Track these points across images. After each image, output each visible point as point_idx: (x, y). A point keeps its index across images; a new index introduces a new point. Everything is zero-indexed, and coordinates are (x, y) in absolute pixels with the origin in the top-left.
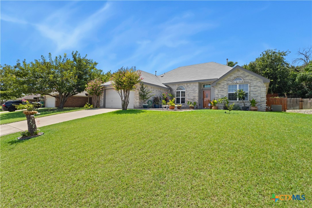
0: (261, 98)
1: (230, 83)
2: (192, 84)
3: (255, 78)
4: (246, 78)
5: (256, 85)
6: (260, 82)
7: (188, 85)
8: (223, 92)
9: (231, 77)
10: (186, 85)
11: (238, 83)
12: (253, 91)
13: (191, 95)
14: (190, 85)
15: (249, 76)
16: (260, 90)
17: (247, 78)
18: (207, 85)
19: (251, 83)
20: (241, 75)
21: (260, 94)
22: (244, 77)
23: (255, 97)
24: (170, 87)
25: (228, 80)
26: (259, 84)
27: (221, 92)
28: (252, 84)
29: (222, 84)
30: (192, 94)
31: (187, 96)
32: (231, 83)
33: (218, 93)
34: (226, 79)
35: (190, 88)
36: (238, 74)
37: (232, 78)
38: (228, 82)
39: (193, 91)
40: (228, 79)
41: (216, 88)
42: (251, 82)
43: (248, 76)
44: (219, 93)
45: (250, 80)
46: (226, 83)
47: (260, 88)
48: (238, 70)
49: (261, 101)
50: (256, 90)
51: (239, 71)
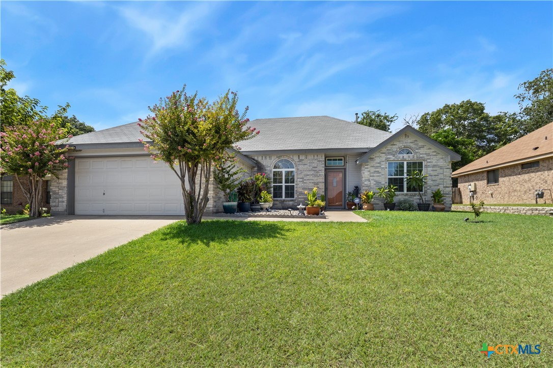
0: (444, 187)
1: (392, 158)
2: (310, 157)
3: (435, 152)
4: (419, 151)
5: (436, 164)
6: (442, 158)
7: (302, 157)
8: (378, 175)
9: (394, 146)
10: (296, 158)
11: (407, 159)
12: (432, 174)
13: (308, 180)
14: (306, 158)
15: (425, 147)
16: (443, 173)
17: (421, 151)
18: (336, 160)
19: (428, 161)
20: (412, 144)
21: (442, 180)
22: (417, 149)
23: (435, 186)
24: (256, 161)
25: (389, 153)
26: (441, 163)
27: (375, 175)
28: (430, 162)
29: (378, 160)
30: (311, 177)
31: (300, 181)
32: (394, 158)
33: (370, 176)
34: (384, 150)
35: (305, 165)
36: (406, 141)
37: (395, 148)
38: (388, 156)
39: (313, 172)
40: (388, 150)
41: (366, 167)
42: (429, 159)
43: (423, 147)
44: (371, 178)
45: (426, 154)
46: (383, 157)
47: (442, 170)
48: (406, 135)
49: (445, 193)
50: (436, 174)
51: (408, 136)
